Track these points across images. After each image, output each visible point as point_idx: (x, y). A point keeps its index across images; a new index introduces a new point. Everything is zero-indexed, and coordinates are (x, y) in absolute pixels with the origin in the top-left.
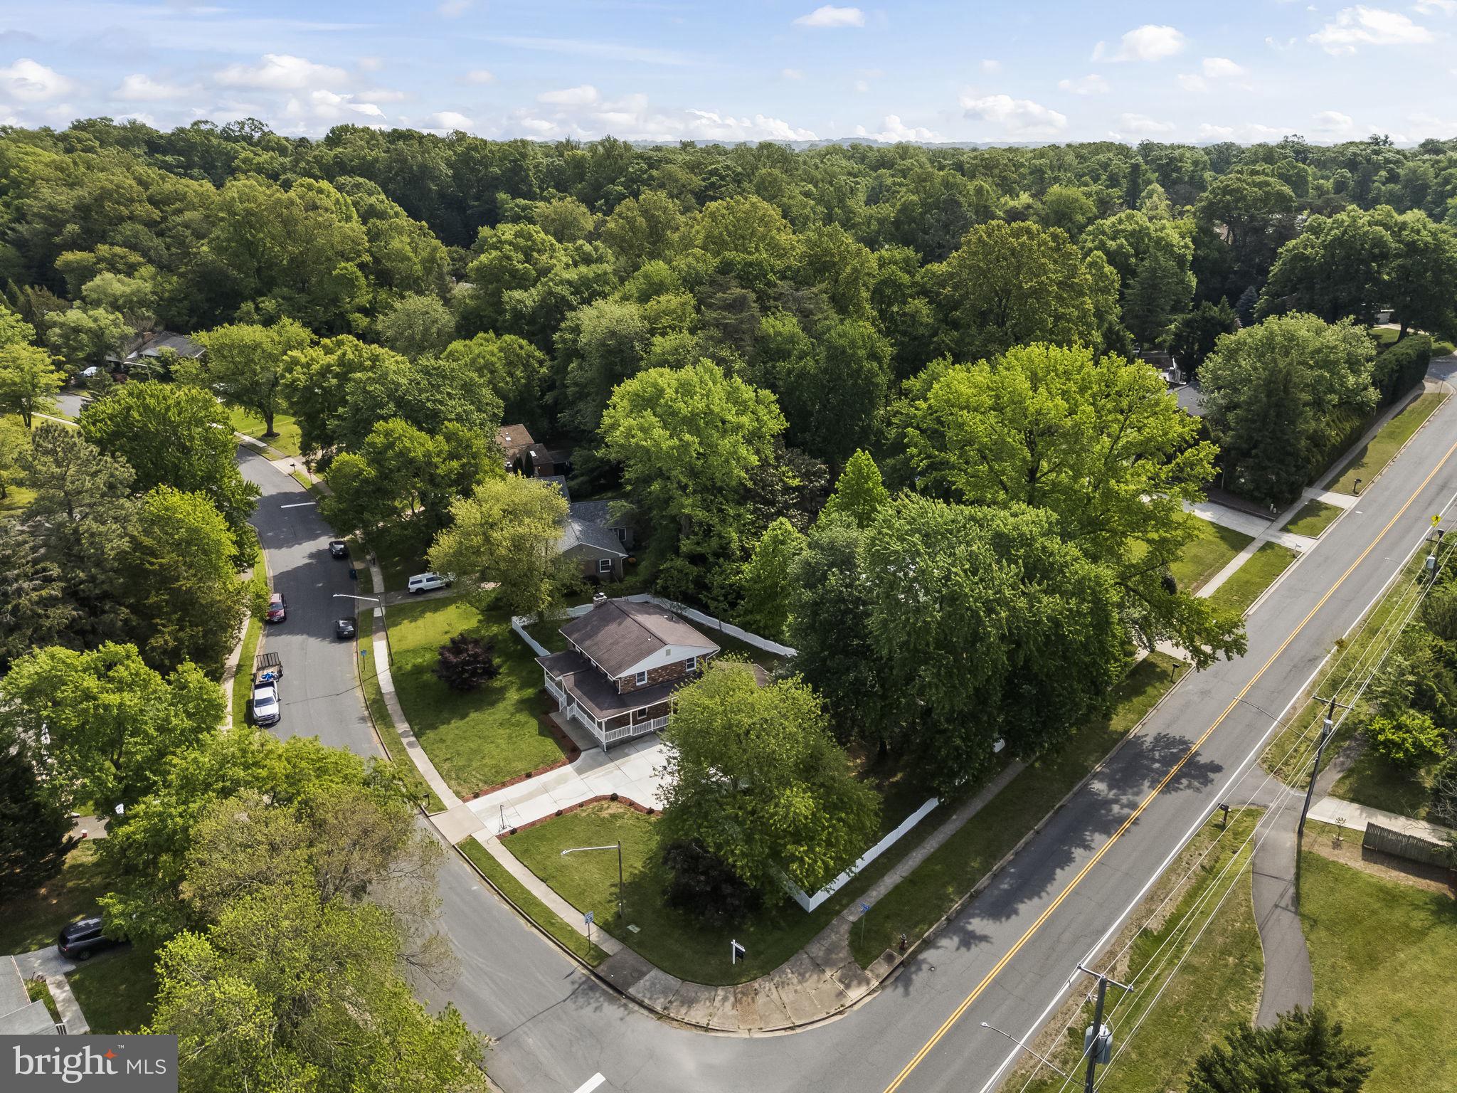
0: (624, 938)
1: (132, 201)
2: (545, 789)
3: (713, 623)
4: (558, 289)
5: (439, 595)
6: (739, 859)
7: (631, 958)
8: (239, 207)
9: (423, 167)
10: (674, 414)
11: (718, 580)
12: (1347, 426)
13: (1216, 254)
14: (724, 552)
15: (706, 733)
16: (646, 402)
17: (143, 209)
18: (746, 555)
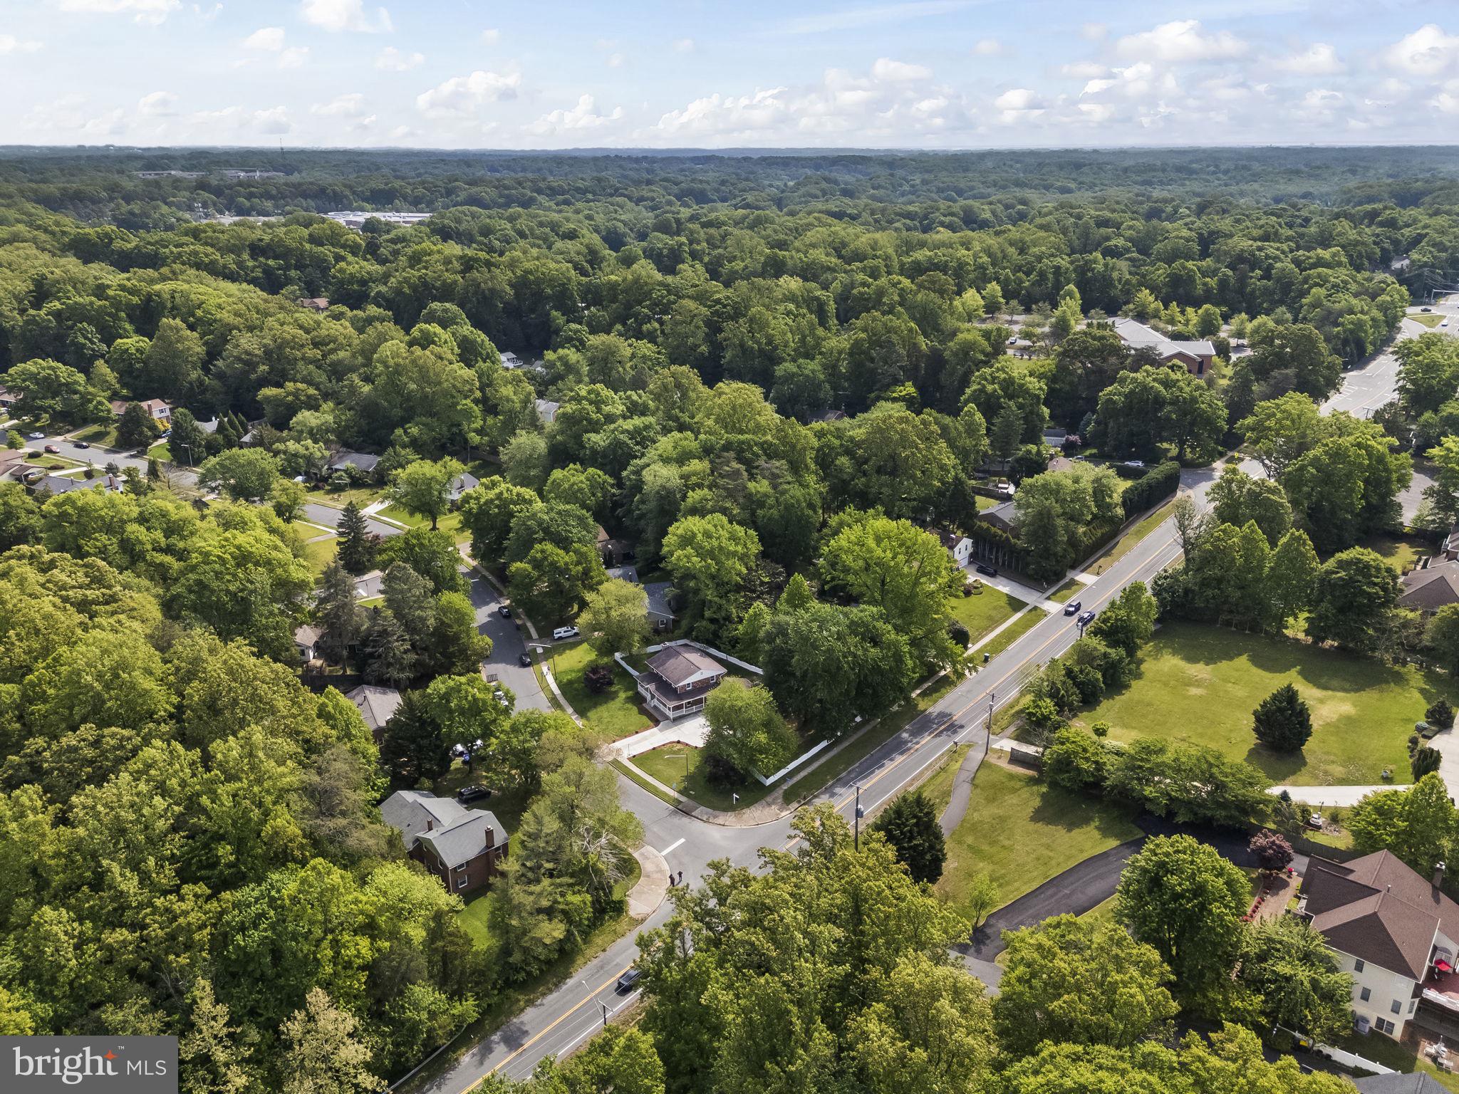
0: (688, 796)
1: (303, 346)
2: (645, 739)
3: (723, 656)
4: (622, 436)
5: (571, 640)
6: (736, 759)
7: (692, 803)
8: (391, 362)
9: (492, 291)
10: (702, 548)
11: (725, 634)
12: (1099, 533)
13: (1067, 388)
14: (728, 618)
15: (721, 710)
16: (687, 540)
17: (311, 353)
18: (741, 620)
